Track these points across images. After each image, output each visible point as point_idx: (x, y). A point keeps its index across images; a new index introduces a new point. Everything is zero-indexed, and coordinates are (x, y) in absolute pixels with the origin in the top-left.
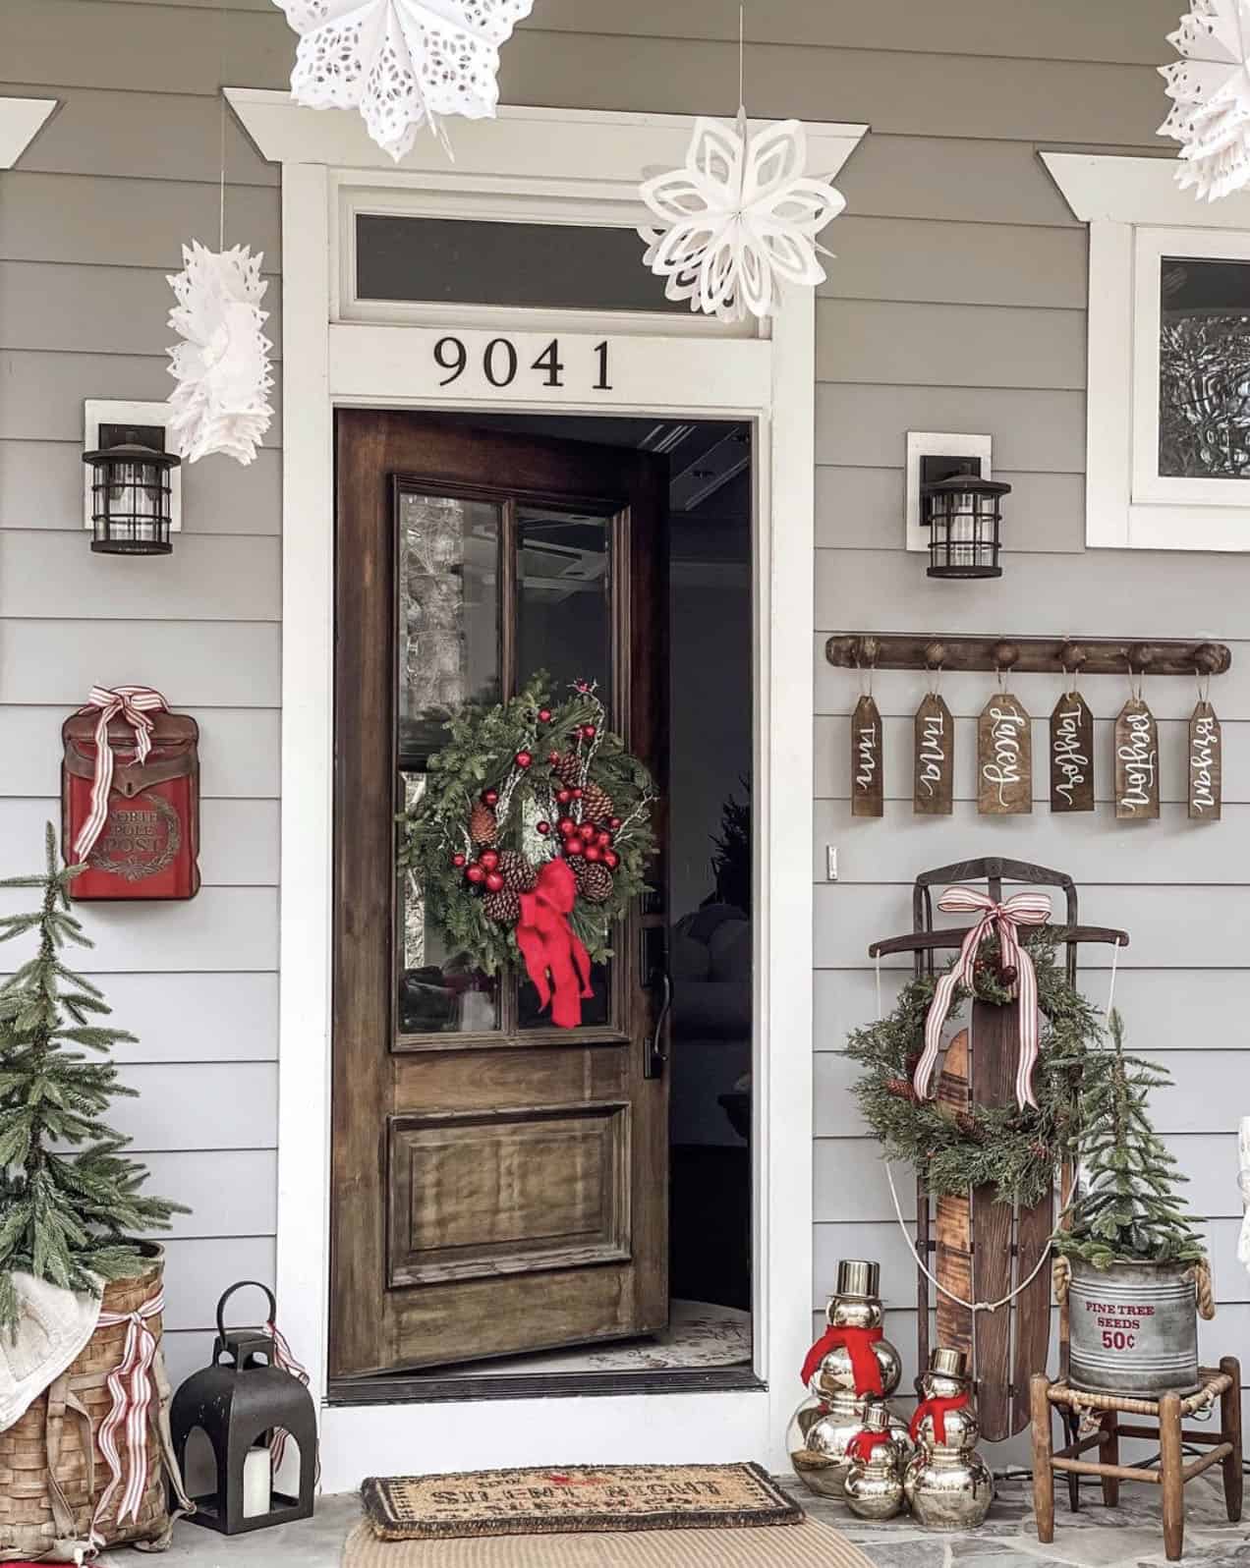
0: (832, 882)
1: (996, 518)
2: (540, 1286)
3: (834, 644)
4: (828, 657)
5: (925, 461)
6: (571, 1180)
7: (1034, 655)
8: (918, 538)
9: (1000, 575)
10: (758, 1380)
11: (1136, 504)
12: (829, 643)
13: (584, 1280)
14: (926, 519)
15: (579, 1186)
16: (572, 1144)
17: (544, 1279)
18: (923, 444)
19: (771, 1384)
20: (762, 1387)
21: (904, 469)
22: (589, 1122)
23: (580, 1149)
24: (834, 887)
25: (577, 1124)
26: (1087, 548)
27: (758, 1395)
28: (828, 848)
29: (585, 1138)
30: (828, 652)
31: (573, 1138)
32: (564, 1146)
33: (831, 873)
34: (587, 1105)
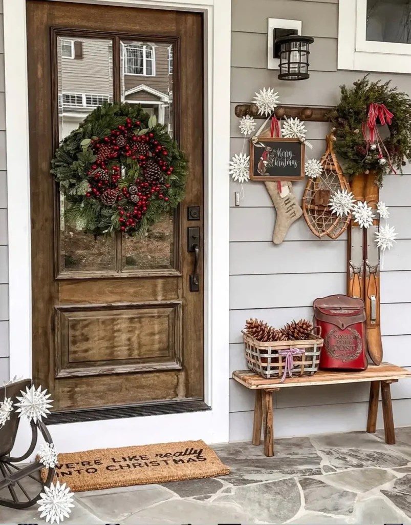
0: (237, 206)
1: (308, 53)
2: (136, 379)
3: (239, 108)
4: (236, 114)
5: (276, 30)
6: (153, 334)
7: (318, 114)
8: (273, 64)
9: (308, 78)
10: (207, 406)
11: (357, 52)
12: (236, 108)
13: (158, 377)
14: (277, 55)
15: (157, 337)
16: (152, 319)
17: (139, 376)
18: (275, 23)
19: (213, 407)
20: (209, 408)
21: (267, 34)
22: (161, 310)
23: (156, 321)
24: (238, 208)
25: (156, 310)
26: (338, 70)
27: (207, 412)
28: (235, 193)
29: (159, 317)
30: (236, 111)
31: (153, 317)
32: (149, 319)
33: (237, 203)
34: (159, 302)
